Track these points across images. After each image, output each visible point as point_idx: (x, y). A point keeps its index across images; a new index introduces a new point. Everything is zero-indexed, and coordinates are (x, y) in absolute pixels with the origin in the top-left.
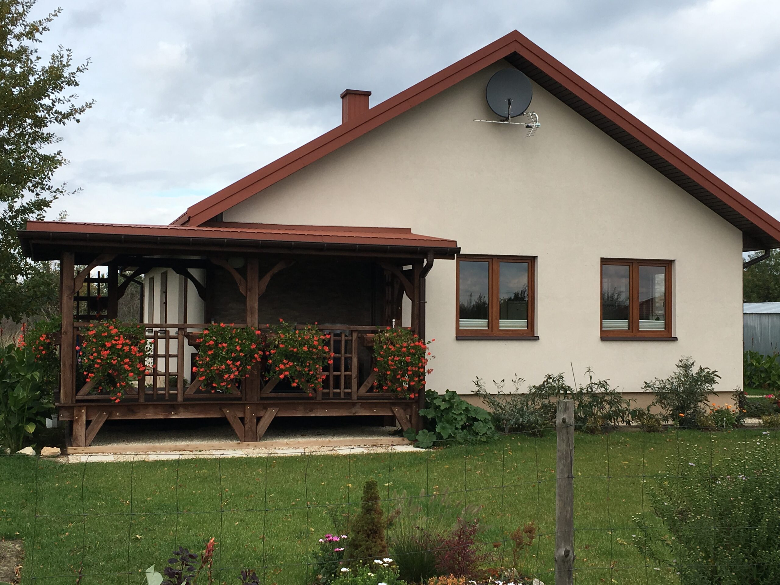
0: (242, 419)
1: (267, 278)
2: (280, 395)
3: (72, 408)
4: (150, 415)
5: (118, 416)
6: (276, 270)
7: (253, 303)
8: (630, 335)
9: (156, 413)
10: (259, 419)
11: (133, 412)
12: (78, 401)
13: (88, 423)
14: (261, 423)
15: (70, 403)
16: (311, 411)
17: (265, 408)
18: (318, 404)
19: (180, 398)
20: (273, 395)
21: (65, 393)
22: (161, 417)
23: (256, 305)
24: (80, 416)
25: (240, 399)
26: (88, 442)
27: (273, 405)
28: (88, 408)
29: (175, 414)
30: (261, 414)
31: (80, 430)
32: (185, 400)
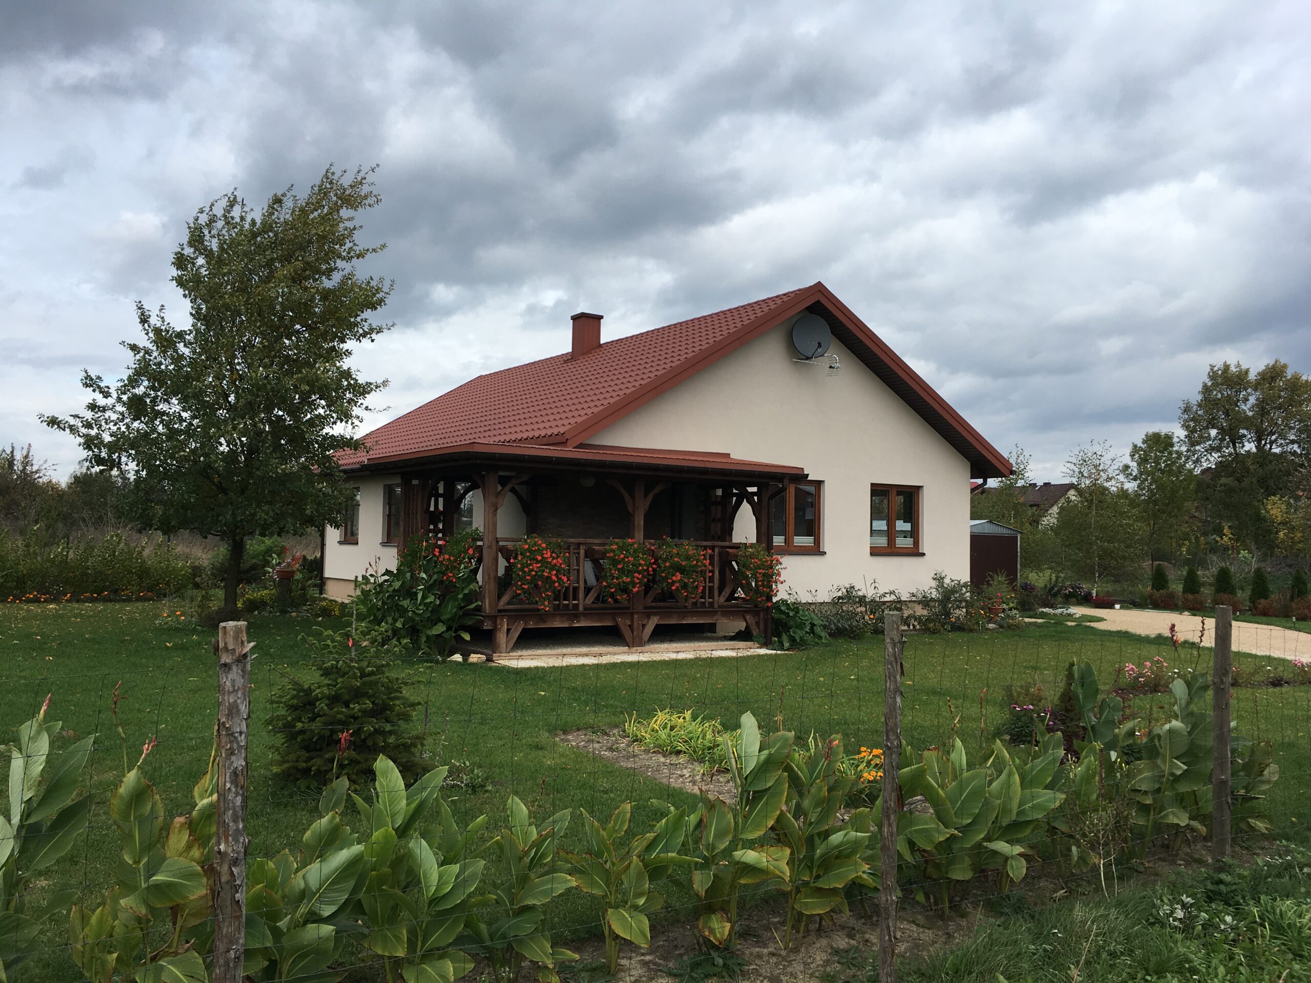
0: (631, 626)
1: (650, 497)
2: (659, 604)
3: (496, 617)
4: (557, 624)
5: (531, 625)
6: (657, 490)
7: (640, 521)
8: (889, 550)
9: (562, 622)
10: (644, 626)
11: (544, 621)
12: (499, 611)
13: (508, 630)
14: (646, 631)
15: (493, 614)
16: (683, 619)
17: (648, 617)
18: (690, 612)
19: (581, 608)
20: (653, 604)
21: (490, 603)
22: (566, 625)
23: (642, 523)
24: (502, 626)
25: (628, 608)
26: (508, 649)
27: (655, 614)
28: (509, 618)
29: (578, 622)
30: (645, 622)
31: (502, 638)
32: (585, 609)
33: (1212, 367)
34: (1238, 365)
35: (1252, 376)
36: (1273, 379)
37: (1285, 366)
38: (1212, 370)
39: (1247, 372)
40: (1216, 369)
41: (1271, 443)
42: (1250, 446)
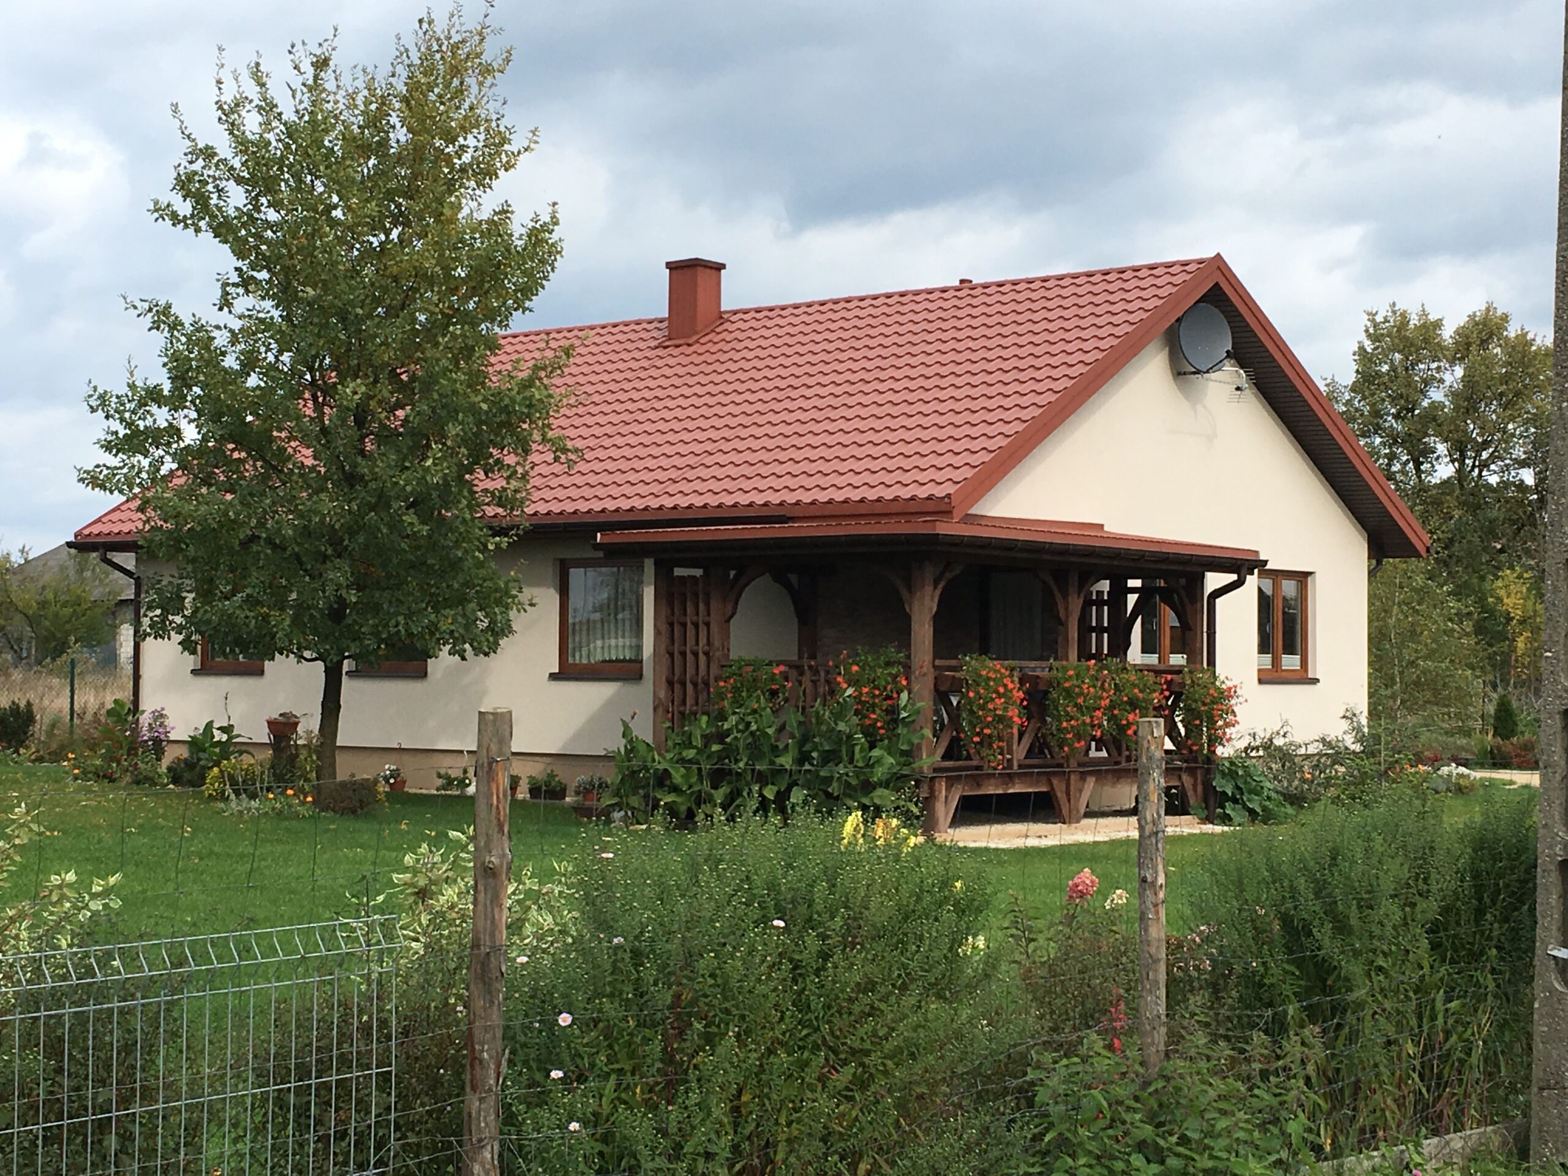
0: (1067, 793)
1: (1082, 597)
3: (934, 779)
4: (992, 789)
5: (970, 791)
7: (1073, 634)
8: (1274, 675)
9: (997, 787)
10: (1079, 793)
11: (979, 785)
12: (936, 770)
13: (947, 799)
14: (1081, 799)
19: (1015, 766)
20: (1087, 759)
22: (1001, 792)
23: (1075, 636)
26: (949, 822)
27: (1091, 774)
28: (946, 780)
29: (1012, 786)
30: (1080, 787)
31: (940, 808)
32: (1020, 767)
33: (1372, 315)
34: (1424, 314)
35: (1448, 333)
36: (1484, 343)
37: (1505, 318)
38: (1373, 321)
39: (1438, 324)
40: (1379, 318)
41: (1485, 465)
42: (1445, 471)
